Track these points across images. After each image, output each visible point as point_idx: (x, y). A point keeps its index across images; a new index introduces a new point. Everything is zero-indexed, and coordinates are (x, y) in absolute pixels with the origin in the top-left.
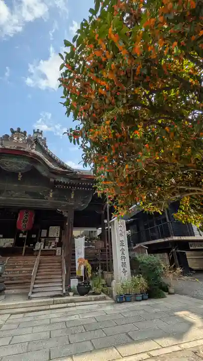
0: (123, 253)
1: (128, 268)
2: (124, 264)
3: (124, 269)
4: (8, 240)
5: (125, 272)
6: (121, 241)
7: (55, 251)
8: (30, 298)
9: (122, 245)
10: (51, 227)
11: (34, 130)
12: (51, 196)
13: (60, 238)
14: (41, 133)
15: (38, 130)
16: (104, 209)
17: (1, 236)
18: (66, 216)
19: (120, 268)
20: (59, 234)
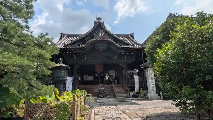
0: (152, 83)
1: (155, 89)
2: (153, 87)
3: (153, 89)
4: (91, 77)
6: (151, 77)
7: (114, 82)
8: (117, 98)
9: (152, 79)
10: (110, 70)
11: (97, 18)
12: (116, 58)
13: (115, 75)
14: (101, 19)
15: (99, 17)
16: (139, 60)
17: (87, 75)
18: (123, 67)
19: (151, 88)
20: (114, 74)
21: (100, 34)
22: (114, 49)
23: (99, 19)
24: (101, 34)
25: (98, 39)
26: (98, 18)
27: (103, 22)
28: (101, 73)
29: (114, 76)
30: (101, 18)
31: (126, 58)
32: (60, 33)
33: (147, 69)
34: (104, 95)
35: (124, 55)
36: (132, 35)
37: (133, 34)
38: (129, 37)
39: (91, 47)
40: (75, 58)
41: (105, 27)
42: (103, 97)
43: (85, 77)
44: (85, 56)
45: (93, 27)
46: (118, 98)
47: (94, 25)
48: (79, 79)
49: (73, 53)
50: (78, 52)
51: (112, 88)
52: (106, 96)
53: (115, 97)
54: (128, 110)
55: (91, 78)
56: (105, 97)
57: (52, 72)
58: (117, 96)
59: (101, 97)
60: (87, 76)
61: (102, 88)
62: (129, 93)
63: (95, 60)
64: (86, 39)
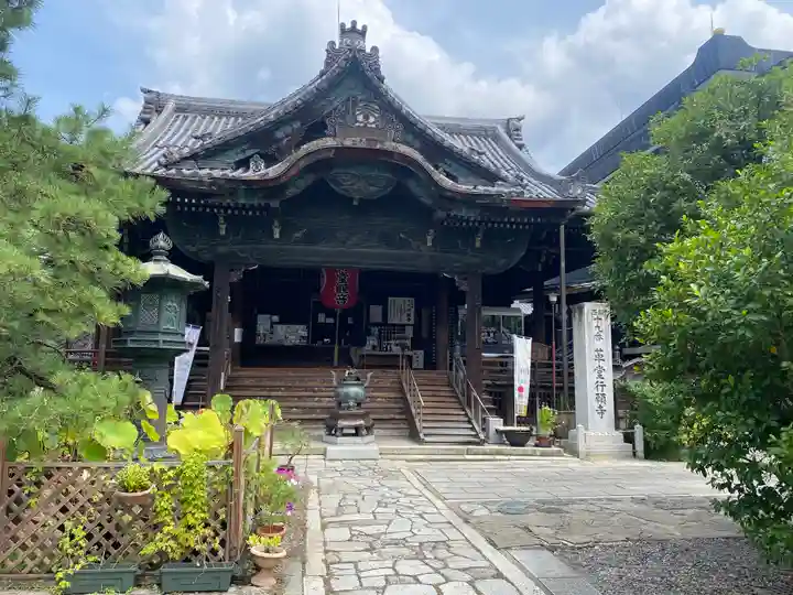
0: (600, 376)
1: (609, 406)
2: (601, 397)
3: (600, 407)
4: (294, 327)
5: (602, 412)
6: (597, 351)
7: (410, 358)
9: (600, 358)
10: (390, 299)
11: (342, 25)
12: (429, 244)
13: (417, 328)
14: (363, 33)
15: (354, 23)
16: (543, 259)
17: (276, 318)
18: (463, 288)
19: (593, 404)
20: (412, 317)
21: (360, 118)
22: (427, 201)
23: (354, 29)
24: (366, 118)
25: (348, 143)
26: (348, 26)
27: (375, 49)
28: (346, 313)
29: (409, 332)
30: (365, 27)
31: (478, 244)
32: (142, 90)
33: (581, 310)
34: (362, 422)
35: (472, 232)
36: (513, 128)
37: (519, 119)
38: (496, 138)
39: (310, 179)
40: (223, 232)
41: (381, 79)
42: (354, 432)
43: (263, 323)
44: (276, 223)
45: (322, 74)
46: (427, 439)
47: (327, 64)
48: (237, 335)
49: (212, 207)
50: (242, 201)
51: (401, 390)
52: (369, 429)
53: (414, 436)
54: (485, 504)
55: (294, 334)
56: (364, 432)
57: (127, 311)
58: (426, 431)
59: (345, 431)
60: (272, 324)
61: (352, 391)
62: (484, 420)
63: (322, 248)
64: (279, 134)
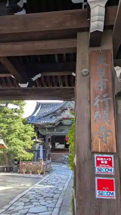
4: (62, 145)
17: (59, 143)
25: (64, 117)
39: (59, 123)
40: (47, 130)
44: (55, 129)
48: (51, 147)
61: (66, 157)
63: (63, 132)
64: (57, 112)
